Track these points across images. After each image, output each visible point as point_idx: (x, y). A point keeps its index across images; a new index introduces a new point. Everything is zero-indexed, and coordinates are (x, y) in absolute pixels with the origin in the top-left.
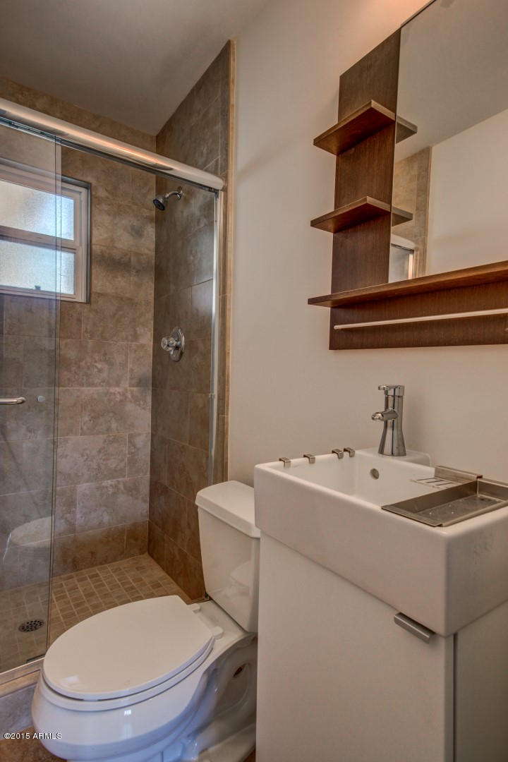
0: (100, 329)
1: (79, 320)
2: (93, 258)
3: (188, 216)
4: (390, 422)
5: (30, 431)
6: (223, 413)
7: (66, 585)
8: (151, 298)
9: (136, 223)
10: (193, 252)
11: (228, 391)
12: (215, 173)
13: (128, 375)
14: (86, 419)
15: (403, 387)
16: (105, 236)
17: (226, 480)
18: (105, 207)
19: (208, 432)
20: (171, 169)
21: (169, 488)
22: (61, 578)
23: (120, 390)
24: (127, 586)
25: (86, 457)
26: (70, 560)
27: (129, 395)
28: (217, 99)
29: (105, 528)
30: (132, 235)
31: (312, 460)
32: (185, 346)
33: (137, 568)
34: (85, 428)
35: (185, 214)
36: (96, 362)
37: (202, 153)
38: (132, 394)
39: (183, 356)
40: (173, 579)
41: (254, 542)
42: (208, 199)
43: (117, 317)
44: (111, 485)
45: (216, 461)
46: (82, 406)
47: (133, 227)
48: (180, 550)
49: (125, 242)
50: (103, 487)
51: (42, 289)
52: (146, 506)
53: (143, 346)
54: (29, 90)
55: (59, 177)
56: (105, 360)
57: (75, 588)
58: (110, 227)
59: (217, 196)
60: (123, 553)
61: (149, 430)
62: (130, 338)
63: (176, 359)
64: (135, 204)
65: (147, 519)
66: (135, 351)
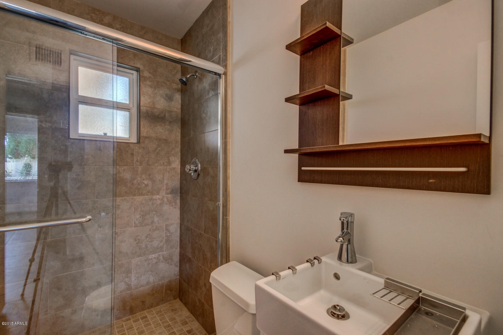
0: (146, 159)
1: (132, 154)
2: (141, 114)
3: (201, 89)
5: (100, 227)
6: (226, 216)
7: (126, 325)
8: (179, 138)
9: (168, 92)
10: (205, 112)
11: (229, 201)
12: (218, 63)
13: (165, 187)
14: (138, 216)
15: (353, 215)
16: (149, 101)
18: (148, 83)
19: (217, 226)
20: (190, 61)
21: (192, 259)
22: (122, 320)
23: (160, 197)
24: (166, 324)
25: (138, 241)
26: (128, 308)
27: (165, 200)
28: (219, 18)
29: (151, 285)
30: (166, 99)
31: (294, 271)
32: (201, 170)
33: (172, 310)
34: (137, 222)
35: (200, 88)
36: (144, 180)
37: (210, 51)
38: (167, 198)
39: (200, 177)
40: (196, 318)
42: (214, 79)
43: (157, 151)
44: (155, 258)
45: (222, 246)
46: (135, 208)
47: (167, 95)
48: (199, 300)
49: (161, 104)
50: (149, 259)
51: (108, 135)
52: (177, 269)
53: (174, 168)
54: (99, 11)
55: (116, 63)
56: (150, 179)
57: (131, 328)
58: (152, 95)
59: (220, 78)
60: (163, 300)
61: (179, 221)
62: (166, 164)
63: (195, 178)
64: (169, 81)
65: (178, 277)
66: (169, 172)
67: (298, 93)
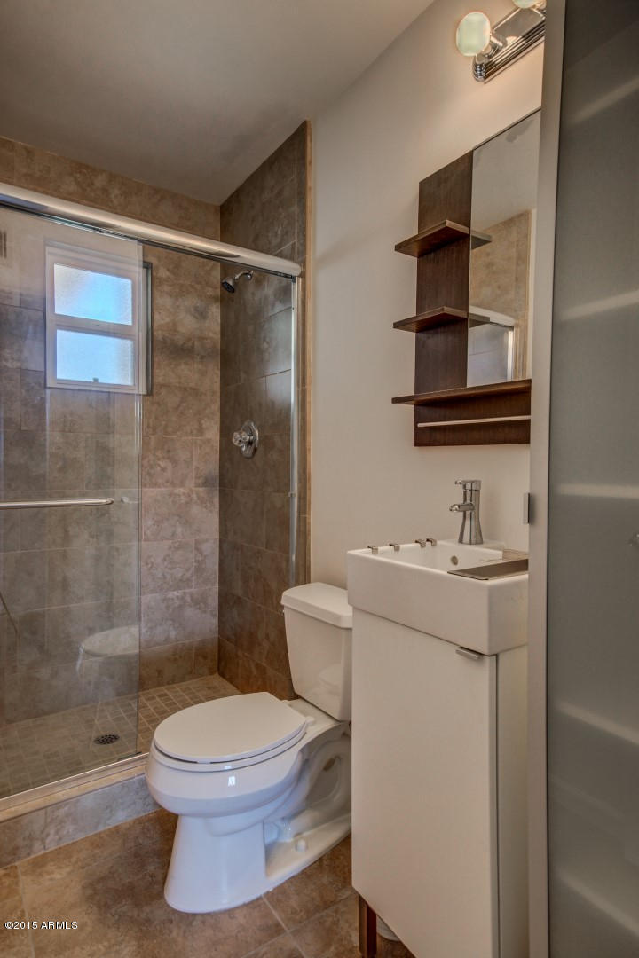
0: (164, 423)
2: (155, 345)
3: (261, 298)
4: (468, 513)
6: (305, 513)
8: (217, 386)
9: (199, 304)
10: (268, 339)
11: (310, 489)
12: (291, 258)
13: (194, 474)
14: (150, 523)
15: (480, 482)
16: (167, 320)
17: (309, 582)
18: (166, 288)
19: (289, 533)
21: (243, 597)
22: (128, 697)
23: (185, 491)
25: (150, 565)
27: (195, 496)
28: (292, 180)
29: (172, 645)
30: (195, 316)
31: (397, 549)
32: (260, 440)
33: (209, 688)
34: (148, 533)
35: (257, 297)
36: (159, 459)
37: (276, 233)
38: (197, 494)
39: (258, 453)
41: (344, 632)
42: (284, 284)
43: (181, 408)
44: (178, 597)
45: (297, 563)
46: (145, 509)
47: (196, 309)
48: (257, 665)
49: (188, 324)
50: (169, 599)
51: (100, 381)
52: (215, 621)
53: (209, 441)
54: (87, 167)
56: (168, 458)
57: (144, 706)
58: (172, 310)
59: (295, 281)
60: (191, 673)
61: (217, 536)
62: (195, 432)
63: (250, 455)
64: (199, 283)
65: (217, 635)
66: (201, 447)
67: (415, 315)
